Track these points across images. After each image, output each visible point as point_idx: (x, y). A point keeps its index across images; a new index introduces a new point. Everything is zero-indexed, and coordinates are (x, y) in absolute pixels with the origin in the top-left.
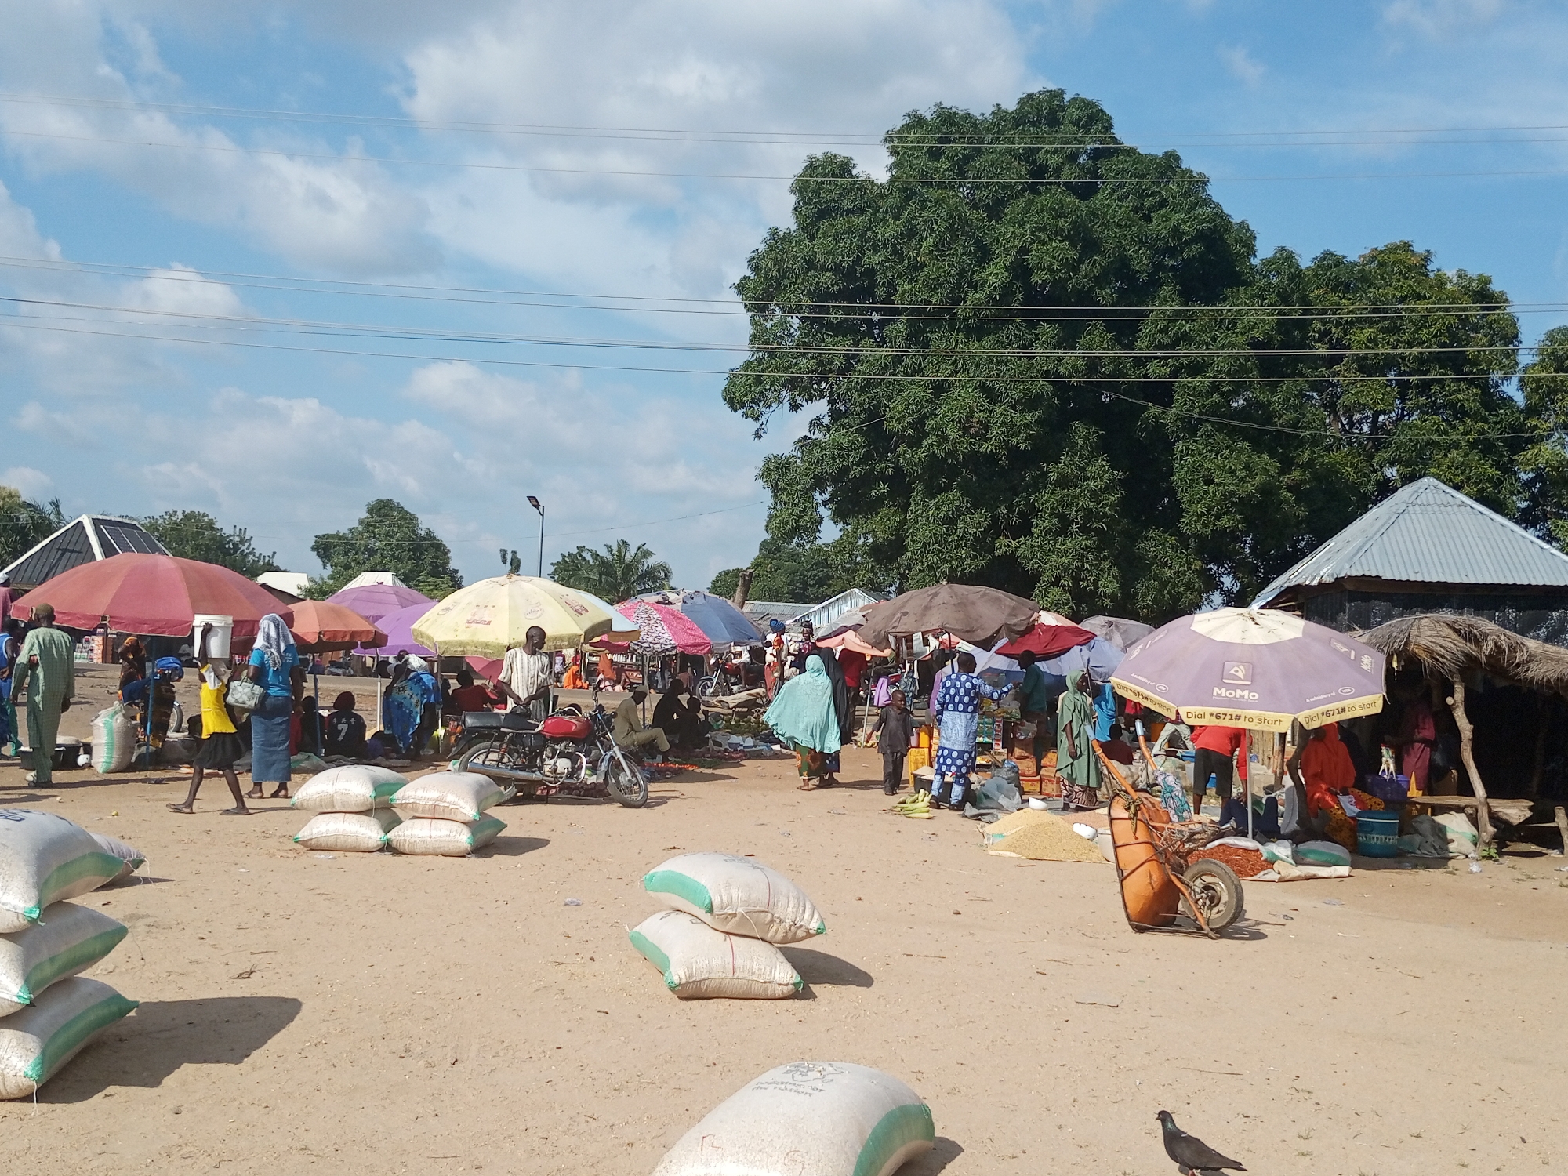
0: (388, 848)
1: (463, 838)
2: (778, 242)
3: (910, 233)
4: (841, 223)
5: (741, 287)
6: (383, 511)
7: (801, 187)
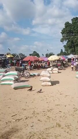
0: (53, 73)
1: (57, 72)
2: (64, 29)
3: (74, 27)
4: (69, 27)
5: (61, 33)
6: (34, 52)
7: (65, 24)
